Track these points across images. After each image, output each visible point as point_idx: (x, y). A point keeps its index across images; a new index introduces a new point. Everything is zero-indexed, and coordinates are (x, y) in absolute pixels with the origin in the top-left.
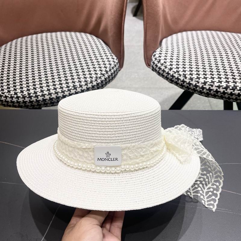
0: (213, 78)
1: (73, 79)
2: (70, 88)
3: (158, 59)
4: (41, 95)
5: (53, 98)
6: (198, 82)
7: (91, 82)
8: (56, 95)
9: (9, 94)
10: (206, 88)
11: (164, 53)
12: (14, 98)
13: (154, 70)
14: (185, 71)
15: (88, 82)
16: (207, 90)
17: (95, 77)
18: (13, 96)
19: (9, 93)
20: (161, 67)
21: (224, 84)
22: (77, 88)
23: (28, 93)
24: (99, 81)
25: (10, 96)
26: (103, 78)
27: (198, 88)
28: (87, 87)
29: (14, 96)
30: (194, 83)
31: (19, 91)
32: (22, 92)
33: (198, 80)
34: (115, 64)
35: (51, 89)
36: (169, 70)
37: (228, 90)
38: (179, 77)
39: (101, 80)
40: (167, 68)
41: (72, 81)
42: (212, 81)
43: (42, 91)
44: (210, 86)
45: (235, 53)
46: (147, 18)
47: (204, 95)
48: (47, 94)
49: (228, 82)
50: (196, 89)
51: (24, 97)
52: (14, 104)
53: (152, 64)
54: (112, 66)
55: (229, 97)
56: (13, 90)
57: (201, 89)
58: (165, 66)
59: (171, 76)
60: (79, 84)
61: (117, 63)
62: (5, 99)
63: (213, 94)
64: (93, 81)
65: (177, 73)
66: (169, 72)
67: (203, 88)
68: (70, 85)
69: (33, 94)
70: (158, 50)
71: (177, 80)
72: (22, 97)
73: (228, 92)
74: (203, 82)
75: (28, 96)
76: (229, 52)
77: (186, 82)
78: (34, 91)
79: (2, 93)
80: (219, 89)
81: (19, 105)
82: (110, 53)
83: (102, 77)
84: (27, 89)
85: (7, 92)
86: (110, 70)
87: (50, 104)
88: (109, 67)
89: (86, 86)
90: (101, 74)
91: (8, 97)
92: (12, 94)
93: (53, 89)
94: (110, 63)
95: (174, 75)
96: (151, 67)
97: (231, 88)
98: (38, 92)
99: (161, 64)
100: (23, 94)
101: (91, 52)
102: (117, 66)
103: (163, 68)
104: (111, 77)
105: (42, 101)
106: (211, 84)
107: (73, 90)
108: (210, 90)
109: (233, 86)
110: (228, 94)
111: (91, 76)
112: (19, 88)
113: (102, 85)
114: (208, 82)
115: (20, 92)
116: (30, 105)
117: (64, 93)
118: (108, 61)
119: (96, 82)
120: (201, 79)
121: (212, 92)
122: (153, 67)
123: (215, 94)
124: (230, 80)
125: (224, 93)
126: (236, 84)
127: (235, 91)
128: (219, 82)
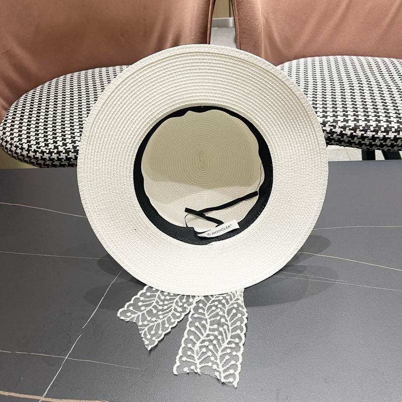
0: (336, 117)
9: (46, 149)
12: (53, 154)
18: (51, 150)
19: (46, 147)
21: (352, 124)
23: (73, 146)
25: (48, 151)
29: (54, 150)
31: (60, 143)
32: (65, 145)
37: (357, 132)
42: (334, 120)
44: (332, 128)
45: (373, 82)
46: (240, 36)
49: (358, 121)
51: (67, 152)
52: (54, 162)
55: (360, 142)
56: (52, 142)
62: (41, 155)
63: (337, 139)
72: (64, 151)
73: (357, 135)
74: (322, 122)
75: (72, 151)
76: (364, 82)
79: (37, 148)
81: (60, 163)
84: (72, 140)
85: (44, 145)
91: (46, 152)
92: (51, 148)
97: (361, 128)
100: (66, 148)
108: (332, 133)
109: (364, 125)
110: (358, 138)
112: (61, 140)
115: (62, 145)
121: (335, 136)
123: (339, 139)
124: (360, 117)
125: (352, 136)
126: (369, 122)
127: (368, 133)
128: (345, 120)
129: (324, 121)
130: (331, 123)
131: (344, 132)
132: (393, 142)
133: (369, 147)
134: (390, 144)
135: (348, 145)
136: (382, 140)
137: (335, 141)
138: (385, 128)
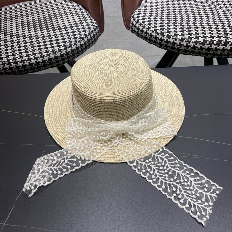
0: (191, 35)
1: (53, 44)
2: (50, 52)
3: (136, 19)
4: (20, 61)
5: (33, 63)
6: (176, 40)
7: (71, 46)
8: (36, 60)
10: (183, 45)
11: (143, 13)
13: (133, 31)
14: (163, 30)
15: (67, 46)
16: (184, 47)
17: (74, 41)
20: (139, 27)
21: (201, 40)
22: (57, 53)
23: (7, 59)
24: (78, 45)
26: (82, 42)
27: (175, 46)
28: (66, 52)
30: (171, 40)
33: (175, 37)
34: (95, 27)
35: (30, 54)
36: (147, 30)
37: (205, 46)
38: (157, 36)
39: (80, 44)
40: (145, 28)
41: (51, 46)
42: (189, 37)
43: (21, 57)
44: (188, 43)
45: (214, 9)
47: (182, 53)
48: (27, 60)
49: (205, 37)
50: (173, 47)
51: (3, 64)
53: (131, 25)
54: (92, 30)
55: (206, 52)
57: (179, 47)
58: (143, 25)
59: (149, 35)
60: (58, 49)
61: (97, 27)
63: (191, 50)
64: (72, 45)
65: (155, 32)
66: (148, 31)
67: (180, 45)
68: (49, 50)
69: (12, 60)
70: (136, 11)
71: (155, 39)
73: (205, 47)
74: (181, 39)
75: (7, 63)
76: (208, 9)
77: (164, 40)
78: (13, 57)
80: (197, 45)
82: (89, 18)
83: (82, 40)
84: (6, 55)
86: (89, 34)
87: (30, 70)
88: (88, 31)
89: (65, 50)
90: (80, 38)
93: (32, 54)
94: (89, 27)
95: (152, 34)
96: (130, 29)
97: (208, 43)
98: (17, 58)
99: (139, 24)
100: (2, 61)
101: (70, 17)
102: (97, 30)
103: (141, 28)
104: (91, 41)
105: (22, 67)
106: (188, 40)
107: (52, 54)
108: (187, 46)
109: (210, 41)
110: (206, 50)
111: (70, 40)
113: (81, 49)
114: (186, 38)
116: (10, 72)
117: (44, 58)
118: (87, 25)
119: (75, 46)
120: (178, 36)
121: (189, 48)
122: (132, 28)
123: (192, 51)
124: (207, 35)
125: (201, 48)
126: (213, 38)
127: (213, 46)
128: (197, 37)
129: (182, 38)
130: (187, 39)
131: (196, 46)
132: (229, 52)
133: (212, 56)
134: (227, 53)
135: (198, 54)
136: (222, 51)
137: (190, 52)
138: (224, 42)
